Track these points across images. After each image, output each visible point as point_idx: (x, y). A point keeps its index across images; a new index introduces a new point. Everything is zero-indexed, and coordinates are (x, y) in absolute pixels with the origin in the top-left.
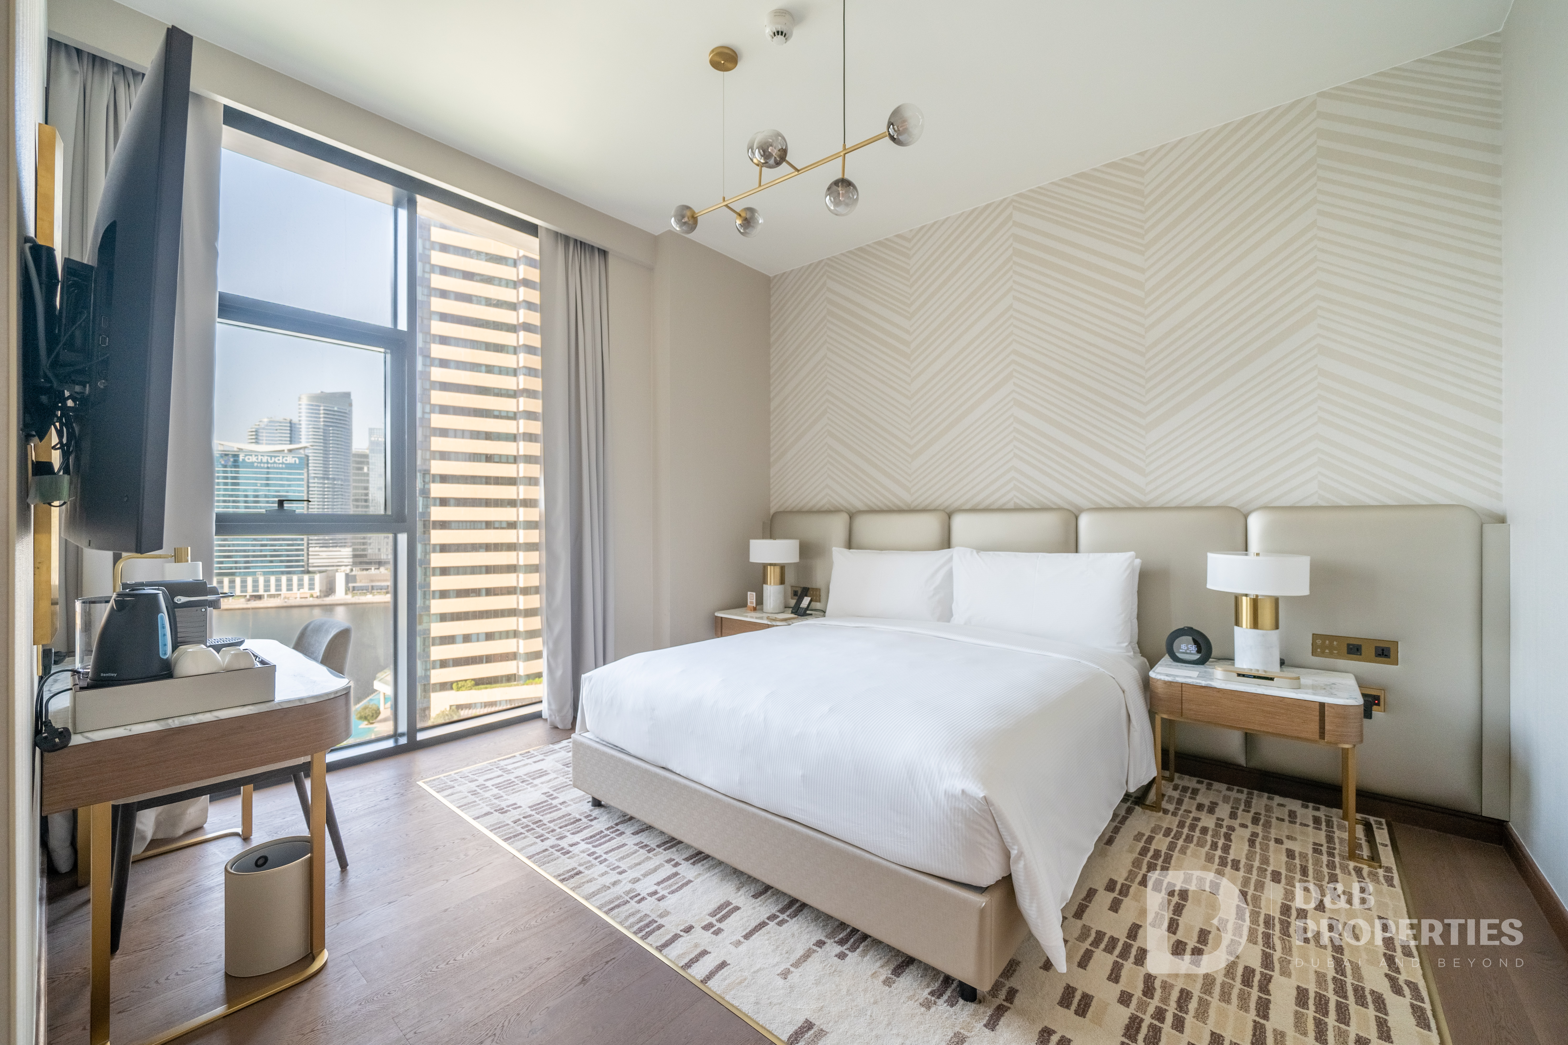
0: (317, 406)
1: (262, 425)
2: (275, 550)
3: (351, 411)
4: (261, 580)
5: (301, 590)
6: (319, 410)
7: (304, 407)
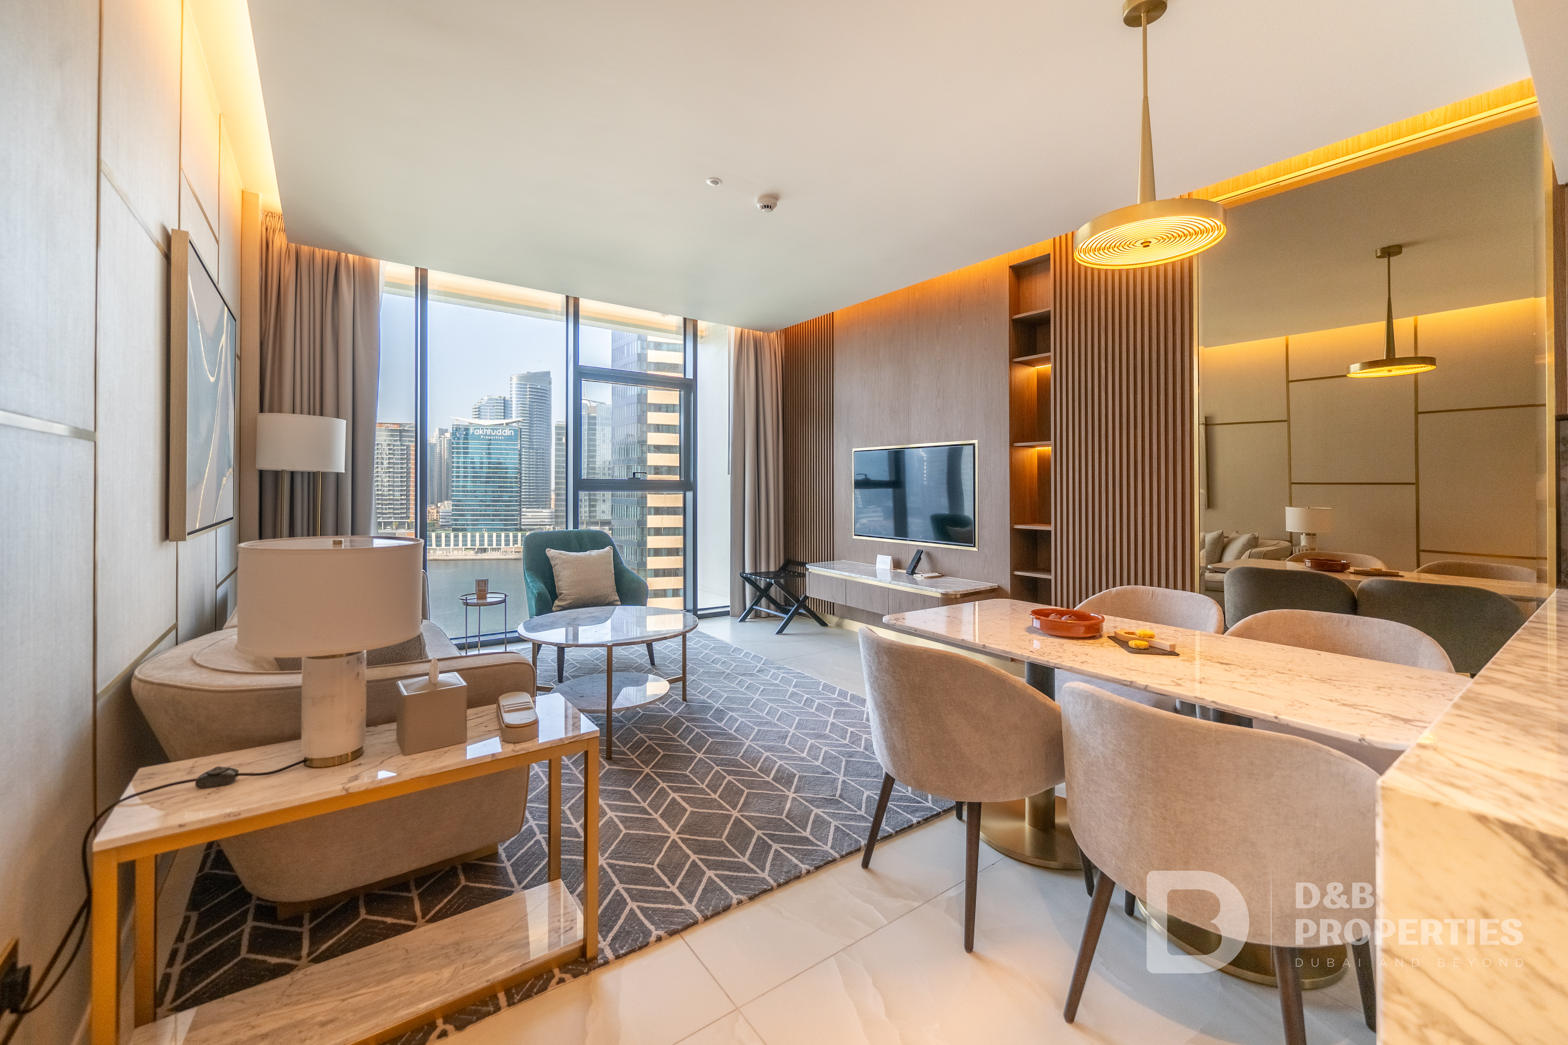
0: (524, 384)
1: (483, 403)
2: (496, 511)
3: (550, 388)
4: (486, 535)
5: (516, 546)
6: (526, 388)
7: (514, 386)
